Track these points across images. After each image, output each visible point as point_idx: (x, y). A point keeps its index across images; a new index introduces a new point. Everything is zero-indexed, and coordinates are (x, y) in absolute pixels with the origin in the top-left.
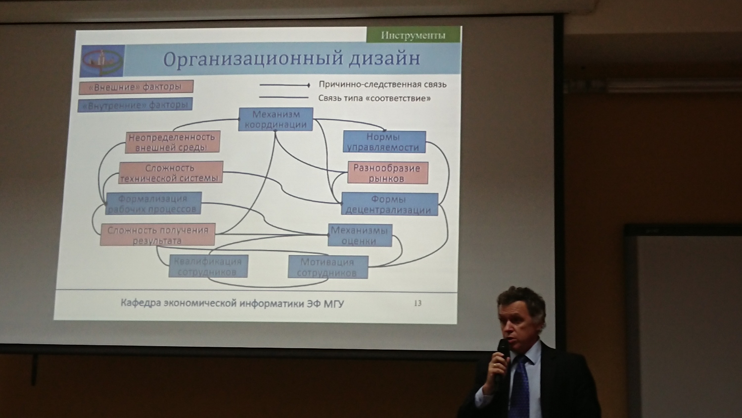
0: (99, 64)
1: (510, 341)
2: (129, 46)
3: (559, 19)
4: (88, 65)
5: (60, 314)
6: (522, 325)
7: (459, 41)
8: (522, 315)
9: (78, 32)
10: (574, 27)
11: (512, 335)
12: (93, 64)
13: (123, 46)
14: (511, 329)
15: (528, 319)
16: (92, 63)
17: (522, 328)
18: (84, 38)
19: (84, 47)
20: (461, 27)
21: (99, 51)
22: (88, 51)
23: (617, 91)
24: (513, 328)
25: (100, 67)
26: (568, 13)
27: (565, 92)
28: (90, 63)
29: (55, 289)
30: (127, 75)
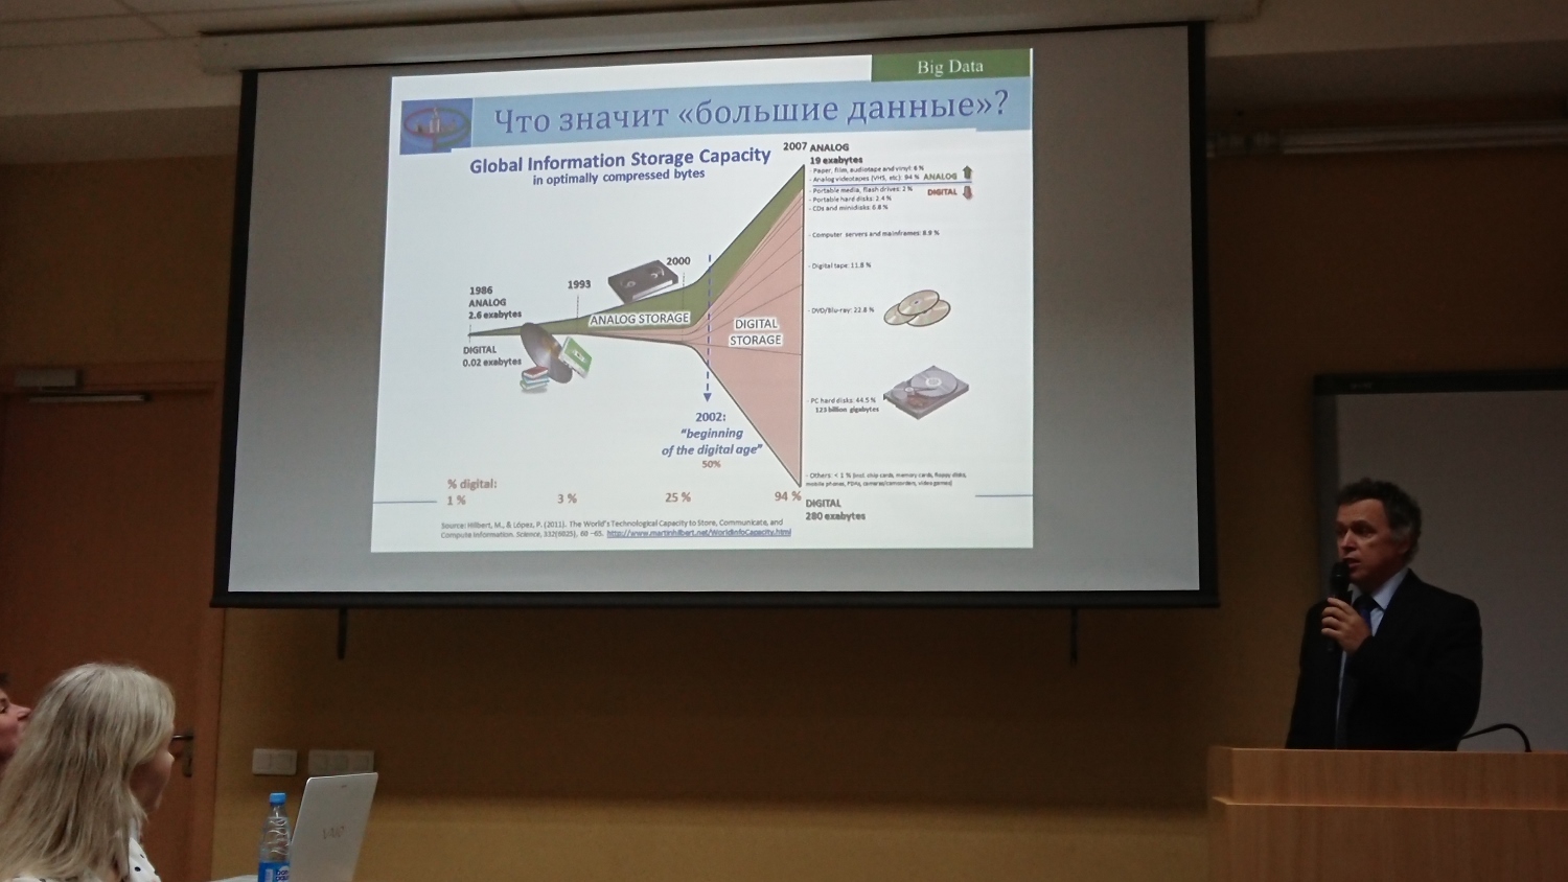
0: (431, 131)
1: (1351, 565)
2: (477, 99)
3: (1197, 31)
4: (413, 133)
5: (381, 543)
6: (1373, 538)
7: (1028, 75)
8: (1372, 523)
9: (395, 79)
10: (1223, 45)
11: (1351, 555)
12: (421, 132)
13: (471, 100)
14: (1352, 545)
15: (1385, 531)
16: (420, 130)
17: (1371, 545)
18: (406, 89)
19: (405, 104)
20: (1031, 50)
21: (430, 110)
22: (413, 110)
23: (1300, 151)
24: (1356, 543)
25: (433, 136)
26: (1212, 21)
27: (1210, 155)
28: (417, 130)
29: (371, 503)
30: (480, 144)
